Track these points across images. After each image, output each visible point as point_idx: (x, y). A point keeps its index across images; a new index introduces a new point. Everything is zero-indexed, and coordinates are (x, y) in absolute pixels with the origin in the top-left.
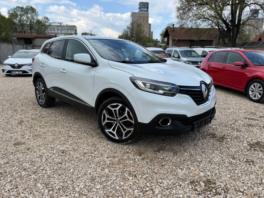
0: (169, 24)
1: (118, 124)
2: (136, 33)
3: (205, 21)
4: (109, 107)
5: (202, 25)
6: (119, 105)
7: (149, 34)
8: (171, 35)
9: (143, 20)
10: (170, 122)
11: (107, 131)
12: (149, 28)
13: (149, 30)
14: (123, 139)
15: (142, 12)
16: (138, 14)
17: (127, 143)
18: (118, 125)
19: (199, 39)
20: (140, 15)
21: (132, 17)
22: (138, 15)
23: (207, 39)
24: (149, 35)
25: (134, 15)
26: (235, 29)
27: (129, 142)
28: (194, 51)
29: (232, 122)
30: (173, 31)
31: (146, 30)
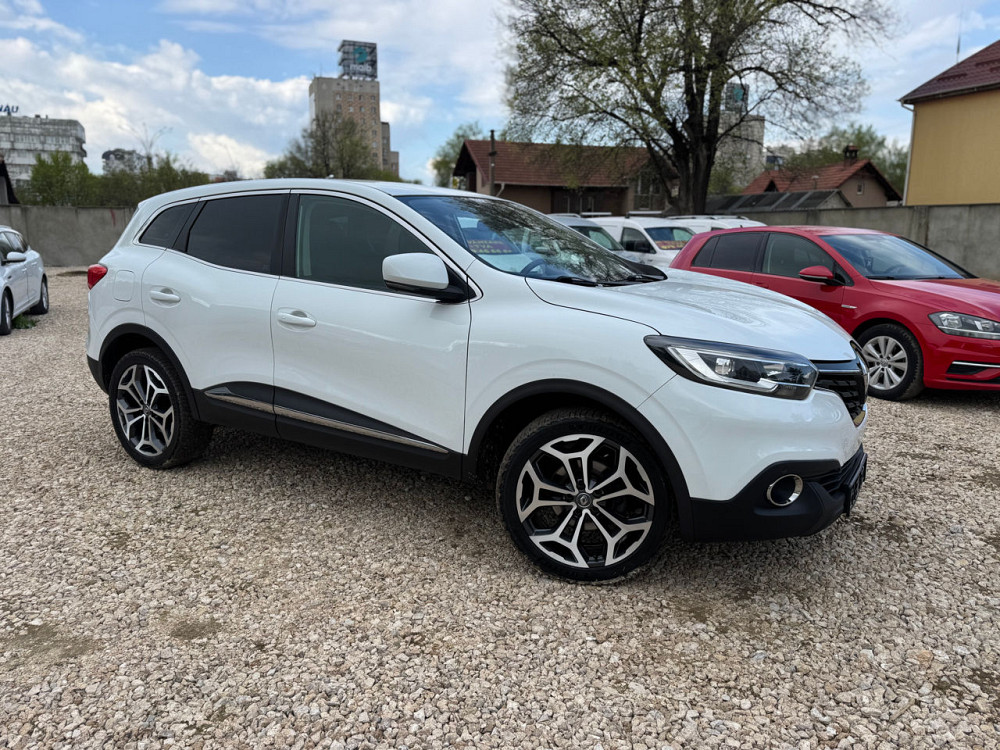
0: (460, 128)
1: (586, 511)
2: (342, 155)
3: (599, 119)
4: (547, 448)
5: (590, 137)
6: (592, 440)
7: (384, 160)
9: (361, 108)
10: (799, 487)
11: (536, 540)
12: (384, 138)
13: (383, 144)
14: (607, 564)
15: (354, 78)
16: (338, 84)
17: (623, 578)
18: (587, 514)
19: (584, 183)
20: (347, 89)
21: (313, 95)
22: (339, 89)
24: (384, 164)
25: (324, 86)
26: (702, 151)
27: (631, 574)
28: (598, 230)
30: (493, 154)
31: (375, 145)
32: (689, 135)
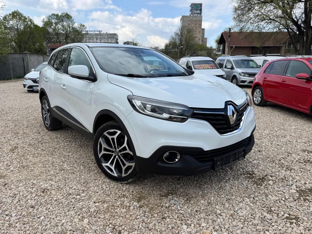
0: (226, 29)
1: (117, 157)
2: (186, 40)
3: (270, 22)
4: (105, 133)
5: (267, 29)
6: (117, 132)
7: (202, 41)
8: (227, 41)
9: (196, 24)
11: (104, 165)
12: (202, 34)
13: (202, 36)
14: (123, 176)
15: (194, 15)
16: (189, 17)
17: (127, 182)
19: (263, 45)
20: (192, 19)
21: (181, 21)
22: (189, 19)
23: (273, 46)
24: (202, 42)
25: (185, 19)
26: (310, 32)
27: (129, 181)
28: (252, 61)
29: (284, 156)
30: (230, 36)
31: (199, 36)
32: (304, 25)
